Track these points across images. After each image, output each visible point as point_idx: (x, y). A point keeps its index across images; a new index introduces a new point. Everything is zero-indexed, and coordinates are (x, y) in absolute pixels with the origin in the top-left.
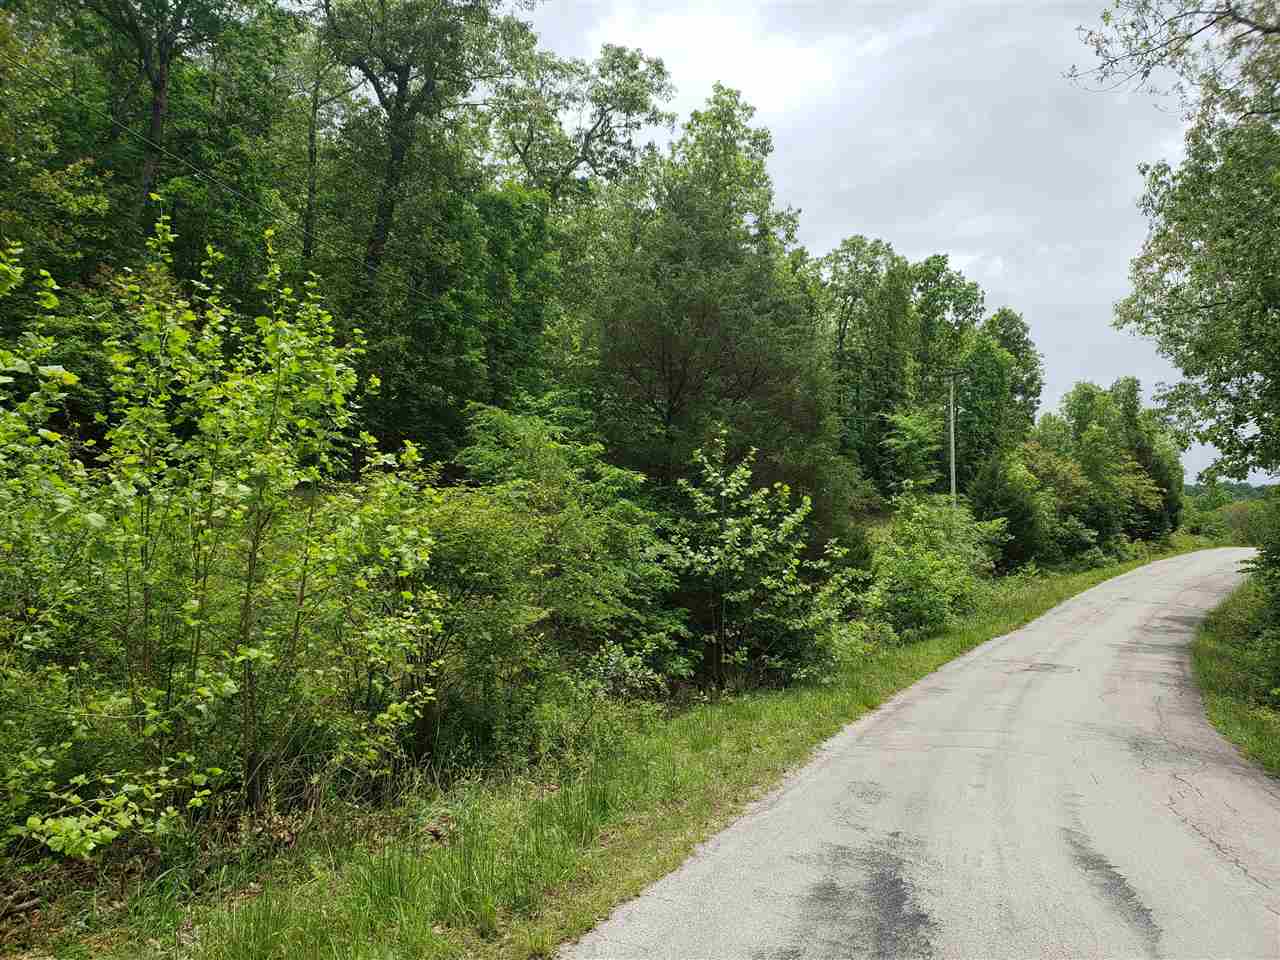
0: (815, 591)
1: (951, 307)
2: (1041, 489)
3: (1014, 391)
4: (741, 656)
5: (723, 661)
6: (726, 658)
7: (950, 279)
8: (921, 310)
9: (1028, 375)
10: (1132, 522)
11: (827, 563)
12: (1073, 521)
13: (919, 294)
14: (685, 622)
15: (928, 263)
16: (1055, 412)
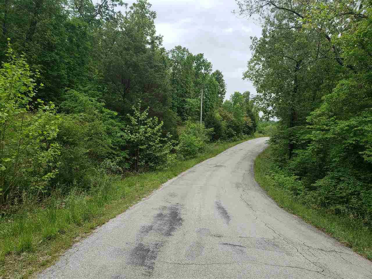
0: (163, 146)
1: (204, 69)
2: (223, 120)
3: (219, 93)
4: (143, 163)
5: (138, 164)
6: (139, 163)
7: (204, 60)
8: (195, 69)
9: (222, 89)
10: (245, 130)
11: (167, 139)
12: (230, 129)
13: (195, 64)
14: (128, 154)
15: (198, 55)
16: (228, 100)
